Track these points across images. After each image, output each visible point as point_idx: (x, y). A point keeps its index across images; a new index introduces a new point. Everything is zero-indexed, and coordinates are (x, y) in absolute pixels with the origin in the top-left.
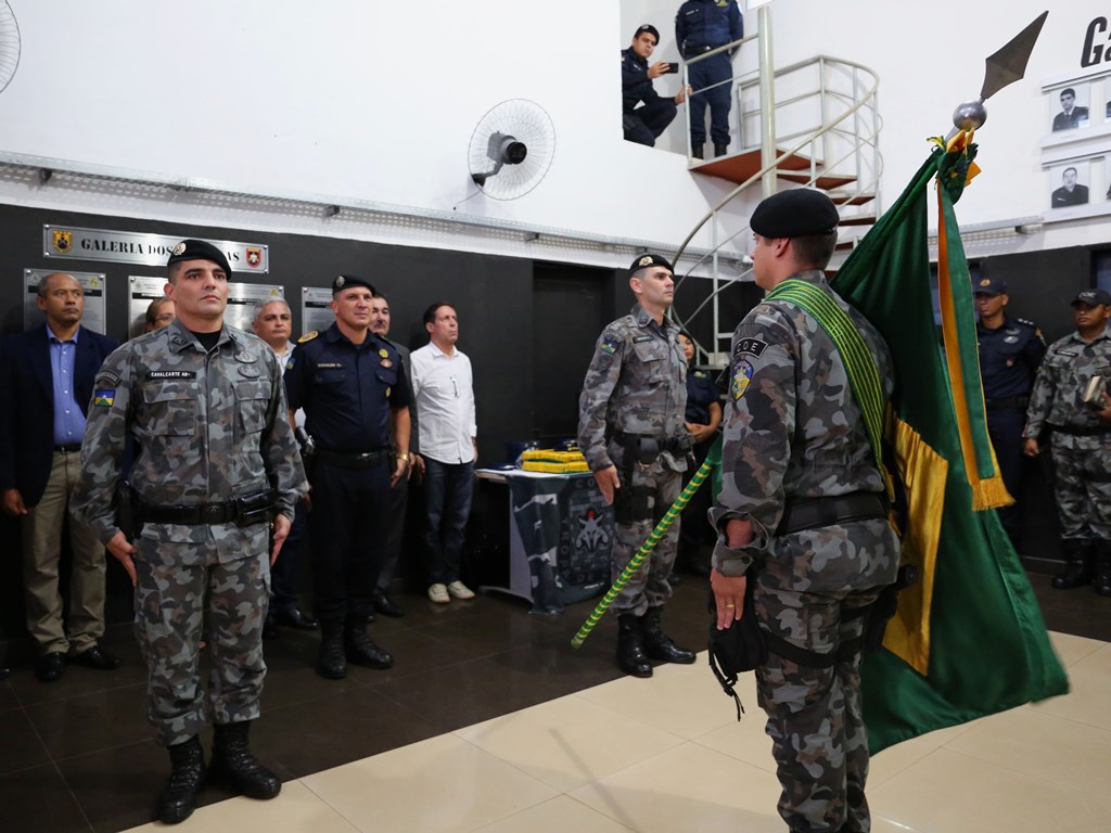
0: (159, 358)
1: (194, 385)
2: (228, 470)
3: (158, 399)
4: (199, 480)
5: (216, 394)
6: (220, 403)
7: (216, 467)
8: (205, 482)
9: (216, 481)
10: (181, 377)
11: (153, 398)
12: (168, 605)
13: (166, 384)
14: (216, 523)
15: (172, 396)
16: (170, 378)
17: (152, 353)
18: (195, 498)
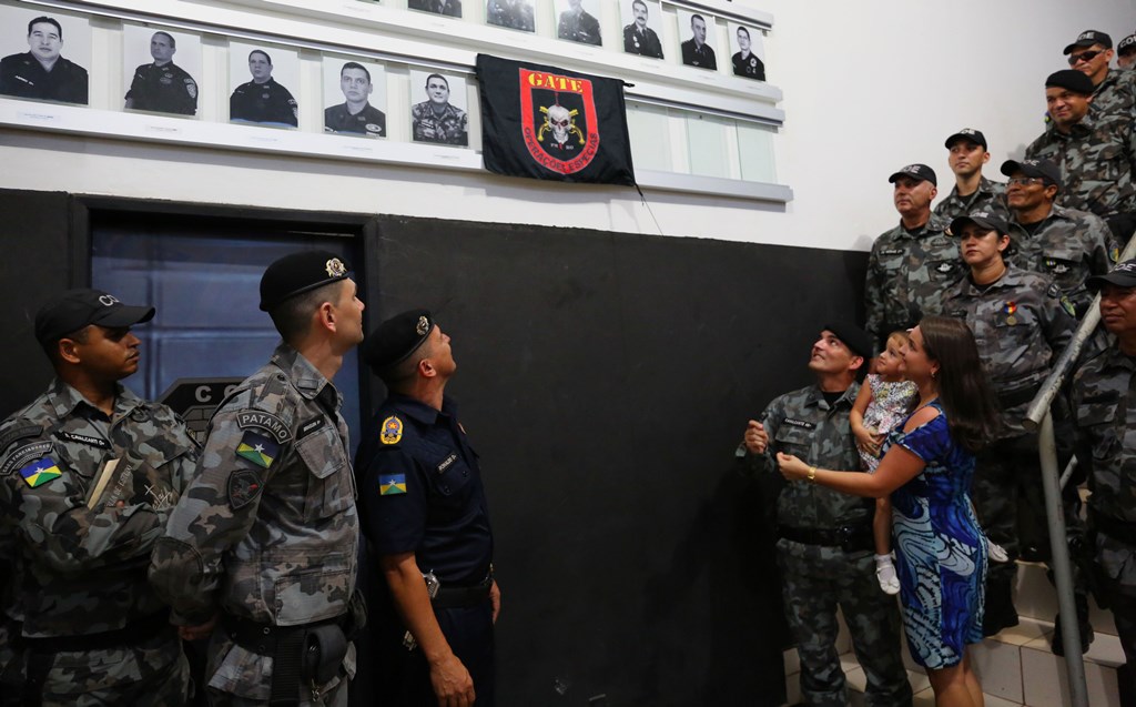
0: (796, 410)
1: (812, 435)
2: (831, 505)
3: (785, 440)
4: (811, 511)
5: (827, 444)
6: (829, 451)
7: (820, 501)
8: (814, 511)
9: (823, 513)
10: (804, 427)
11: (782, 438)
12: (796, 602)
13: (793, 430)
14: (825, 545)
15: (794, 440)
16: (797, 426)
17: (793, 404)
18: (806, 524)
